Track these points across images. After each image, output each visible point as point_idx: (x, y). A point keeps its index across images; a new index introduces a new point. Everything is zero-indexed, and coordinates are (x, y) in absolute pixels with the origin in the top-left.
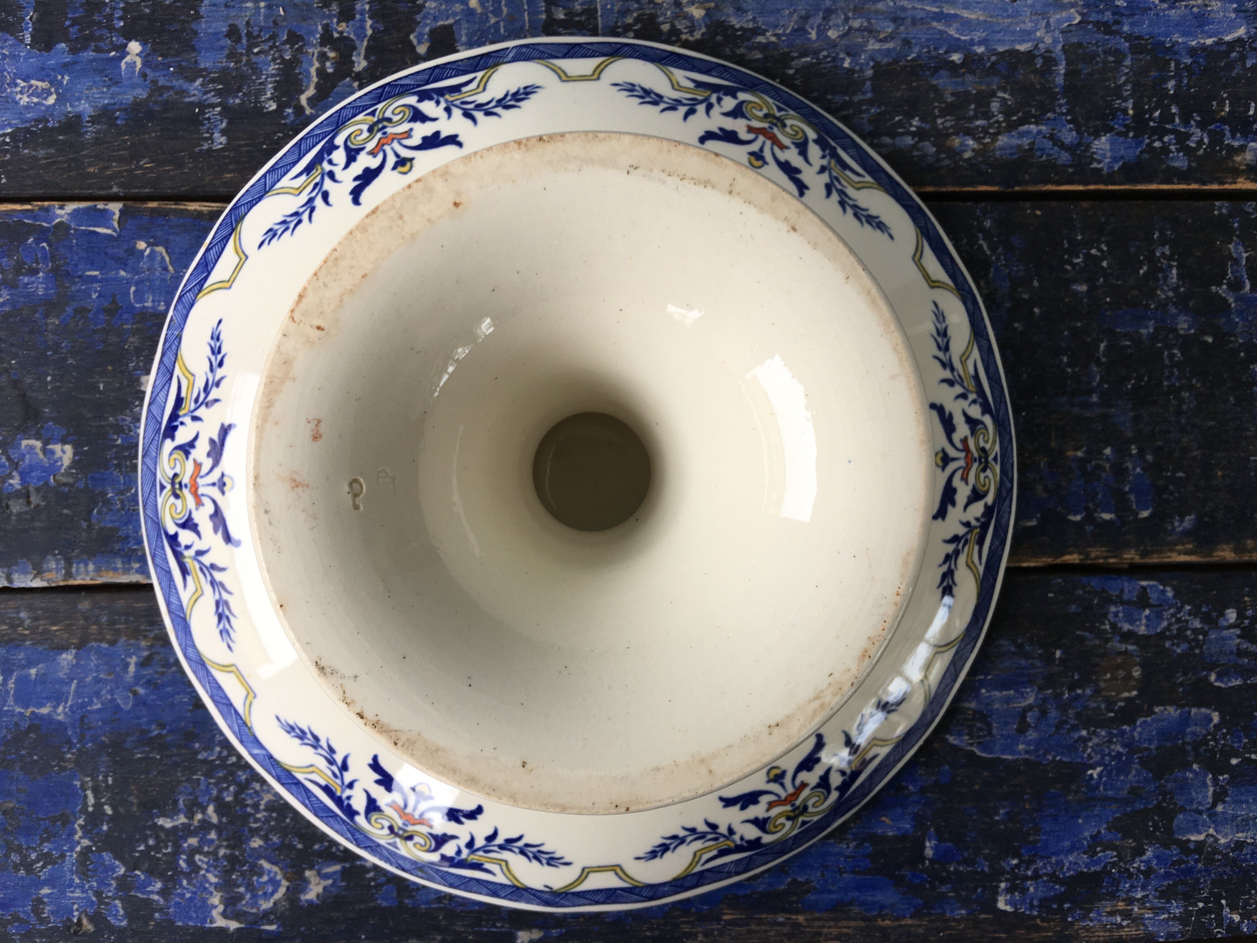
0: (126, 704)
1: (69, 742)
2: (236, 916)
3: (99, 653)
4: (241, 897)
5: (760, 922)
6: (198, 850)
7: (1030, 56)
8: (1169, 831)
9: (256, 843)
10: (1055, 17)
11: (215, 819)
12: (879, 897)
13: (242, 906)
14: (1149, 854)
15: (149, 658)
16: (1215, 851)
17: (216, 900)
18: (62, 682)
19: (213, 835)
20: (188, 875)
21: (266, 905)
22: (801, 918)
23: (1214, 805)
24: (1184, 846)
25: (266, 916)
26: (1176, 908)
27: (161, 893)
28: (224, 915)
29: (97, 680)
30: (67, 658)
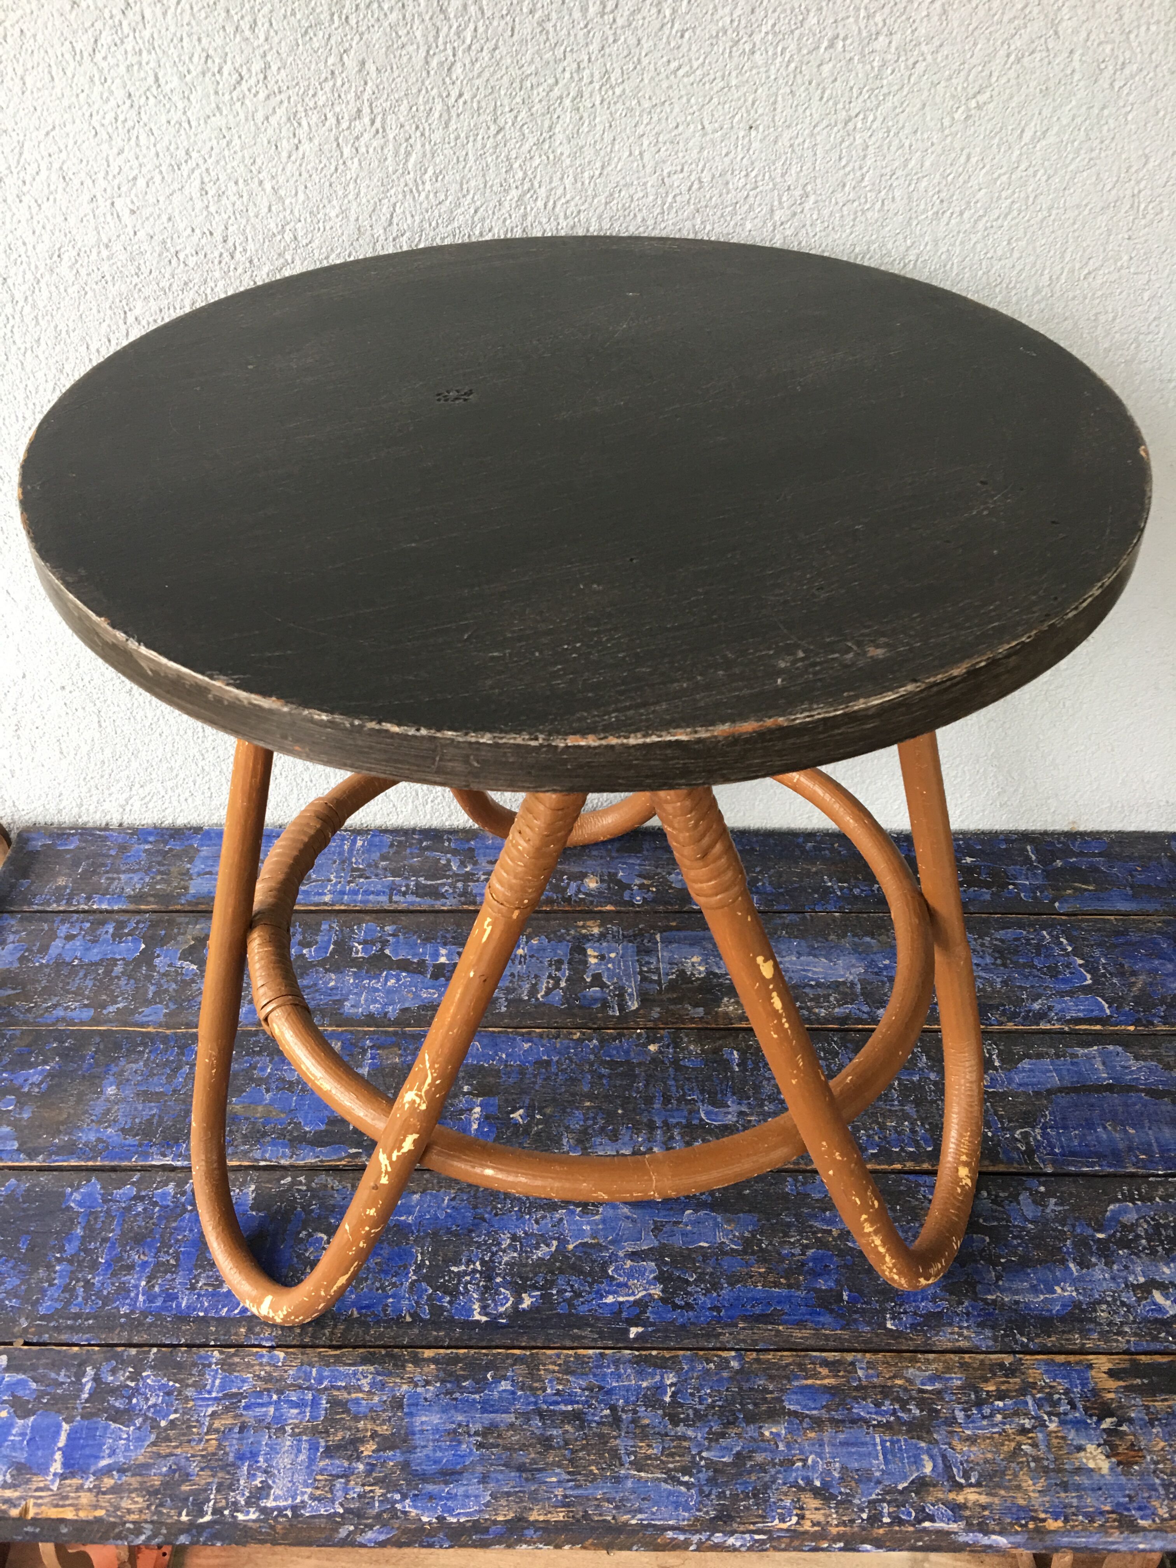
0: (441, 1215)
1: (413, 1233)
2: (486, 1315)
3: (431, 1194)
4: (489, 1305)
5: (759, 1329)
6: (470, 1283)
7: (844, 983)
8: (975, 1293)
9: (499, 1280)
10: (853, 970)
11: (479, 1268)
12: (821, 1319)
13: (489, 1310)
14: (966, 1304)
15: (454, 1198)
16: (1003, 1304)
17: (476, 1306)
18: (412, 1207)
19: (478, 1275)
20: (463, 1294)
21: (502, 1309)
22: (781, 1328)
23: (997, 1281)
24: (985, 1301)
25: (501, 1315)
26: (988, 1333)
27: (450, 1302)
28: (480, 1313)
29: (429, 1206)
30: (416, 1197)
